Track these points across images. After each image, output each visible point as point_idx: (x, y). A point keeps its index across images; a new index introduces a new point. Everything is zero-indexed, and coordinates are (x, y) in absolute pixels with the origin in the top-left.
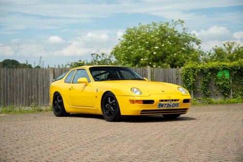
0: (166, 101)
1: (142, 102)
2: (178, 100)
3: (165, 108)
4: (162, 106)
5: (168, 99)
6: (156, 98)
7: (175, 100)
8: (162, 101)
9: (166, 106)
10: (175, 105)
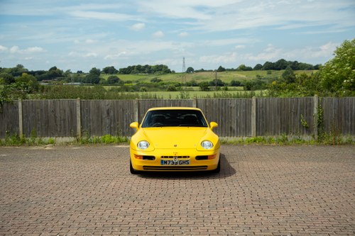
0: (171, 157)
1: (142, 158)
2: (189, 157)
3: (171, 165)
4: (166, 162)
5: (174, 155)
6: (158, 154)
7: (185, 157)
8: (166, 157)
9: (171, 163)
10: (184, 162)
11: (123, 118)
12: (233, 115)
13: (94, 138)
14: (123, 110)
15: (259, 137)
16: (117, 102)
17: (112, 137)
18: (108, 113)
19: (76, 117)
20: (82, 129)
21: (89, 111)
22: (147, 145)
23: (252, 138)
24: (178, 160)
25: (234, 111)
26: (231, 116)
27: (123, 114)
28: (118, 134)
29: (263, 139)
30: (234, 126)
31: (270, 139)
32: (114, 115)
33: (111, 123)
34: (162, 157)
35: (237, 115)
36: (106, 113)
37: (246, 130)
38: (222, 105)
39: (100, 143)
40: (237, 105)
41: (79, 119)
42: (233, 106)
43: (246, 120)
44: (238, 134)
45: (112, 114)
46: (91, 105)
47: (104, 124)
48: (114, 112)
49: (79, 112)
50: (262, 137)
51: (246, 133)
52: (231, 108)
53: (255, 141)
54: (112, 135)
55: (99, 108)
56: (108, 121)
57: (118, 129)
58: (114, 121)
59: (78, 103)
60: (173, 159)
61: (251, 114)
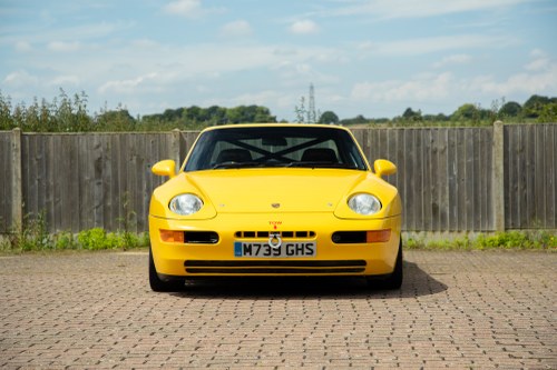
0: (263, 234)
1: (182, 237)
2: (312, 234)
3: (261, 257)
4: (248, 249)
5: (270, 228)
6: (225, 226)
7: (302, 234)
8: (249, 234)
9: (263, 250)
10: (300, 249)
11: (140, 183)
12: (439, 173)
13: (59, 236)
14: (140, 161)
15: (512, 232)
16: (123, 138)
17: (110, 235)
18: (99, 170)
19: (9, 178)
20: (25, 210)
21: (45, 163)
22: (196, 206)
23: (495, 237)
24: (281, 241)
25: (442, 160)
26: (435, 176)
27: (139, 170)
28: (125, 226)
29: (527, 238)
30: (444, 203)
31: (546, 238)
32: (115, 175)
33: (105, 197)
34: (238, 234)
35: (451, 173)
36: (92, 168)
37: (477, 214)
38: (410, 146)
39: (74, 248)
40: (451, 146)
41: (16, 185)
42: (441, 147)
43: (476, 185)
44: (456, 225)
45: (108, 171)
46: (51, 147)
47: (86, 198)
48: (115, 165)
49: (17, 168)
50: (522, 233)
51: (477, 223)
52: (435, 152)
53: (502, 242)
54: (108, 228)
55: (72, 155)
56: (97, 191)
57: (125, 211)
58: (116, 191)
59: (16, 141)
60: (269, 240)
61: (489, 169)
